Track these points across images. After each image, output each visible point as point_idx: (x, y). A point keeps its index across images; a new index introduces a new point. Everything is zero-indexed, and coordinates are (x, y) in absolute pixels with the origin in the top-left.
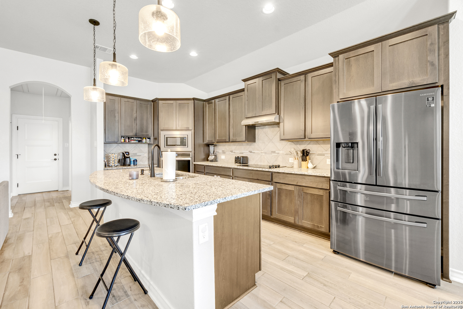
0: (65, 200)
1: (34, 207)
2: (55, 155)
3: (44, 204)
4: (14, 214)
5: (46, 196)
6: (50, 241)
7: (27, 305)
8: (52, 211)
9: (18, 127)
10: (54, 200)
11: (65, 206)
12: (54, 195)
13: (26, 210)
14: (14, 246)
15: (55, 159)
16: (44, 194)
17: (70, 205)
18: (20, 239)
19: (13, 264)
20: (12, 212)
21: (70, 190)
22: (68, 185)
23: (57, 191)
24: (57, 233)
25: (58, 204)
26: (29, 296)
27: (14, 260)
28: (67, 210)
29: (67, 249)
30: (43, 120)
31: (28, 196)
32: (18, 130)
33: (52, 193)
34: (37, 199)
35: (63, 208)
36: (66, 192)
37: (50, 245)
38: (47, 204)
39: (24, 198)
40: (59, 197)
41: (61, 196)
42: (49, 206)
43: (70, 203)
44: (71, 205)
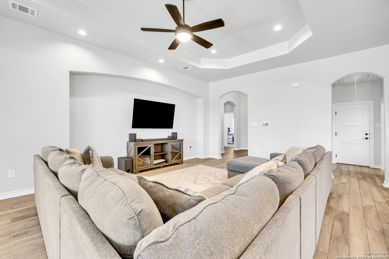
0: (377, 178)
1: (348, 176)
2: (366, 134)
3: (357, 176)
4: (335, 177)
5: (358, 169)
6: (364, 210)
7: (348, 252)
8: (365, 184)
9: (336, 112)
10: (365, 174)
11: (377, 183)
12: (366, 170)
13: (343, 176)
14: (336, 200)
15: (367, 138)
16: (356, 167)
17: (383, 184)
18: (340, 197)
19: (336, 213)
20: (333, 174)
21: (383, 168)
22: (380, 164)
23: (369, 167)
24: (371, 206)
25: (370, 179)
26: (349, 246)
27: (336, 211)
28: (380, 188)
29: (382, 226)
30: (356, 105)
31: (344, 165)
32: (336, 114)
33: (364, 168)
34: (351, 170)
35: (376, 184)
36: (378, 170)
37: (364, 214)
38: (360, 176)
39: (341, 166)
40: (371, 173)
41: (373, 173)
42: (361, 179)
43: (383, 182)
44: (385, 185)
